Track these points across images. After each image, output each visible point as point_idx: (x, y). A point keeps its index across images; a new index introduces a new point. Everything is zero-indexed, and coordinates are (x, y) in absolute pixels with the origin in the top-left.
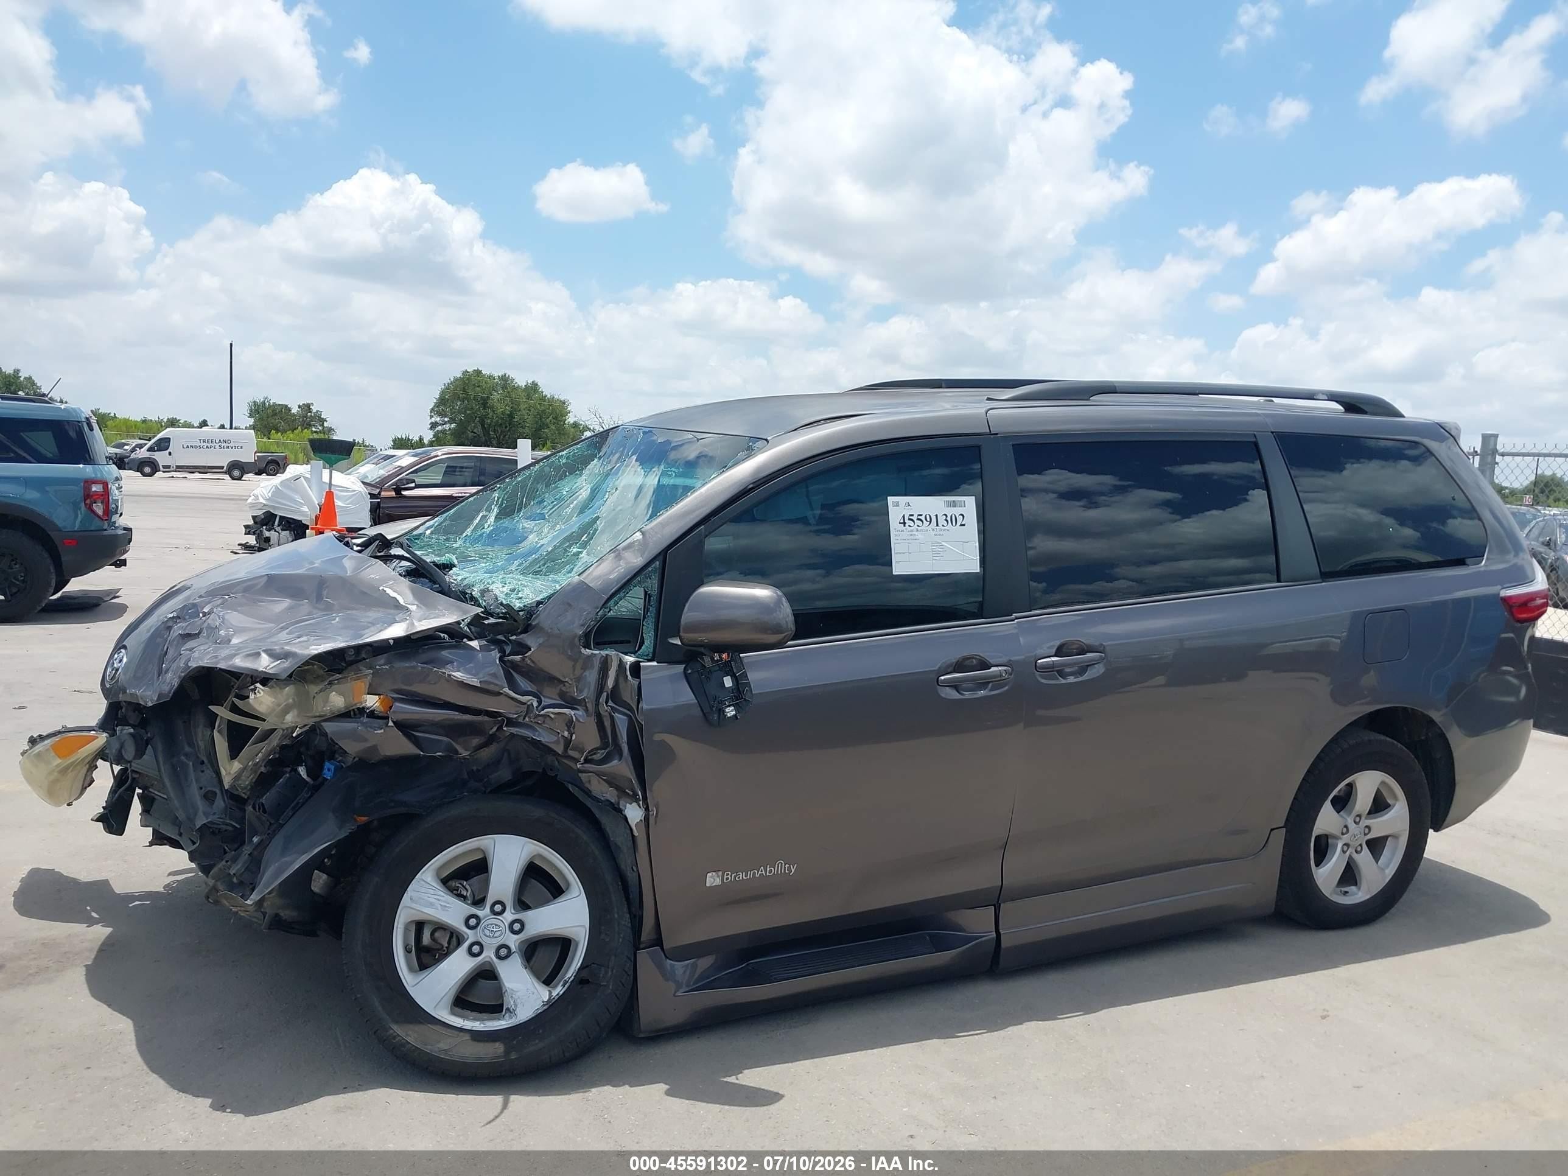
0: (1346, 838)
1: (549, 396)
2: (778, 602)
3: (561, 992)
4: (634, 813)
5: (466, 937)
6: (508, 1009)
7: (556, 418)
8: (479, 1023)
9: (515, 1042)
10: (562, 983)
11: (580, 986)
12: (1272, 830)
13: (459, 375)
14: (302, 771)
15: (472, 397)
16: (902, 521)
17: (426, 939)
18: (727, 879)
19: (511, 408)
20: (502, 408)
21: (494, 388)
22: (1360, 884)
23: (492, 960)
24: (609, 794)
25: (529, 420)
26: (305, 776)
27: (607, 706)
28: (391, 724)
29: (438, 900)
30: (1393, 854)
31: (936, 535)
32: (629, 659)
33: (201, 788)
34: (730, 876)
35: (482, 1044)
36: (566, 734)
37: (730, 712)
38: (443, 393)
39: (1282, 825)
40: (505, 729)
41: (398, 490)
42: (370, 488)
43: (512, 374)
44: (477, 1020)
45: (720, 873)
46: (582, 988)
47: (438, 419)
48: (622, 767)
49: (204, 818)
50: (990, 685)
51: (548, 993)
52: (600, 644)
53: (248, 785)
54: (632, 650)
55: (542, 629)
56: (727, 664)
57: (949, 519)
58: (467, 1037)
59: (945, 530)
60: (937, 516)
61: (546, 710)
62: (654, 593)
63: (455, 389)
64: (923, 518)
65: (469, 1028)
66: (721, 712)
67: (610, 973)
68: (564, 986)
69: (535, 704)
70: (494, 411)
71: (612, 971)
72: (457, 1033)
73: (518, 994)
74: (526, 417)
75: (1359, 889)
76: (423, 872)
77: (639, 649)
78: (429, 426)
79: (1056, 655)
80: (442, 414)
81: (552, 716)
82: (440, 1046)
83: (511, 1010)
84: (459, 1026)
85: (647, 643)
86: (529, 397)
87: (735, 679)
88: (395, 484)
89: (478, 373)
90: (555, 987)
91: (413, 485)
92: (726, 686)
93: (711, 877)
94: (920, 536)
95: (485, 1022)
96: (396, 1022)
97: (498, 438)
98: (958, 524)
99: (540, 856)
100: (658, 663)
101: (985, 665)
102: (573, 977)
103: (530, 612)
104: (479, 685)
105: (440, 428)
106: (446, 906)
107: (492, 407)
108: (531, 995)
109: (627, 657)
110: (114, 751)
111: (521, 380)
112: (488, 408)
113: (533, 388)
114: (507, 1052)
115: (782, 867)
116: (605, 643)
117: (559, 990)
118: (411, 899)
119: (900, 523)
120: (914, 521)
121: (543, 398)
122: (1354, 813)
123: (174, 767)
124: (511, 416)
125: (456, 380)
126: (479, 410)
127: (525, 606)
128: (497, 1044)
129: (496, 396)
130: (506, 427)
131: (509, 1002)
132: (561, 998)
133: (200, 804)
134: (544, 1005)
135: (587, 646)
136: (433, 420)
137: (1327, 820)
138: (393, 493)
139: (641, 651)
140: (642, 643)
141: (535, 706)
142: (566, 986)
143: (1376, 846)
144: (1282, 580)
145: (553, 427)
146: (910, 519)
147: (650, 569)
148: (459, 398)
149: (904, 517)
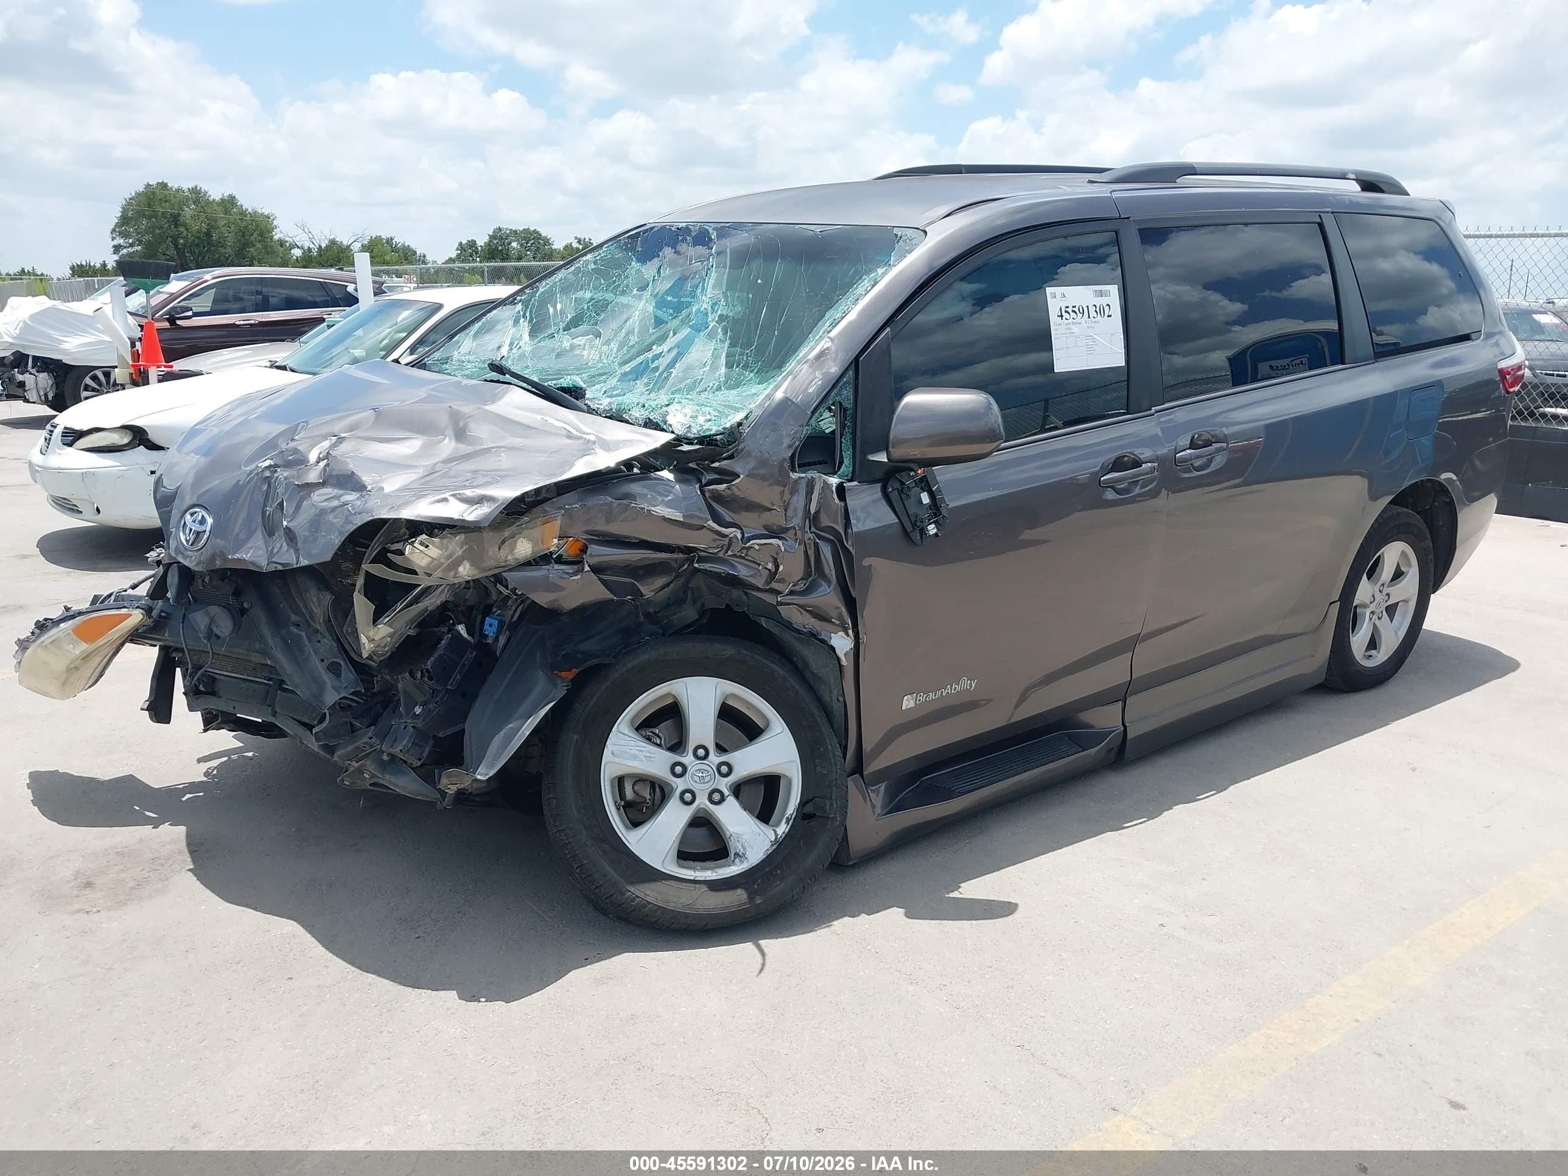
0: (1372, 607)
1: (250, 210)
2: (989, 406)
3: (787, 830)
4: (842, 643)
5: (674, 786)
6: (737, 855)
7: (261, 234)
8: (710, 872)
9: (755, 886)
10: (784, 820)
11: (806, 822)
12: (1331, 604)
13: (141, 189)
14: (461, 629)
15: (160, 214)
16: (1060, 314)
17: (629, 794)
18: (920, 700)
19: (208, 225)
20: (198, 226)
21: (184, 202)
22: (1380, 647)
23: (706, 805)
24: (812, 623)
25: (231, 240)
26: (465, 635)
27: (811, 533)
28: (587, 568)
29: (641, 751)
30: (1404, 617)
31: (1088, 327)
32: (834, 481)
33: (322, 660)
34: (922, 698)
35: (723, 893)
36: (770, 566)
37: (932, 529)
38: (125, 211)
39: (1337, 599)
40: (696, 565)
41: (172, 320)
42: (139, 319)
43: (204, 186)
44: (708, 869)
45: (915, 695)
46: (809, 822)
47: (121, 241)
48: (828, 597)
49: (336, 694)
50: (1141, 482)
51: (773, 832)
52: (804, 466)
53: (387, 652)
54: (832, 471)
55: (749, 454)
56: (924, 479)
57: (1098, 310)
58: (704, 888)
59: (1095, 322)
60: (1088, 307)
61: (752, 542)
62: (849, 404)
63: (138, 205)
64: (1076, 309)
65: (703, 879)
66: (923, 531)
67: (835, 806)
68: (787, 822)
69: (739, 536)
70: (187, 230)
71: (837, 803)
72: (692, 885)
73: (744, 837)
74: (226, 235)
75: (1379, 652)
76: (619, 724)
77: (839, 468)
78: (112, 250)
79: (1190, 448)
80: (124, 235)
81: (757, 547)
82: (679, 900)
83: (741, 854)
84: (692, 878)
85: (846, 461)
86: (227, 212)
87: (932, 495)
88: (168, 313)
89: (163, 186)
90: (778, 824)
91: (190, 313)
92: (924, 503)
93: (907, 700)
94: (1076, 329)
95: (716, 870)
96: (632, 883)
97: (197, 261)
98: (1106, 315)
99: (734, 696)
100: (859, 482)
101: (1137, 464)
102: (795, 813)
103: (733, 435)
104: (682, 520)
105: (125, 251)
106: (650, 757)
107: (185, 225)
108: (758, 836)
109: (831, 479)
110: (202, 627)
111: (216, 193)
112: (180, 225)
113: (229, 203)
114: (751, 898)
115: (966, 684)
116: (809, 464)
117: (783, 829)
118: (613, 754)
119: (1058, 316)
120: (1068, 313)
121: (243, 213)
122: (1380, 583)
123: (284, 640)
124: (208, 234)
125: (138, 194)
126: (170, 229)
127: (724, 429)
128: (739, 891)
129: (188, 212)
130: (204, 247)
131: (734, 846)
132: (788, 836)
133: (327, 678)
134: (772, 845)
135: (793, 470)
136: (116, 242)
137: (1365, 590)
138: (166, 325)
139: (841, 470)
140: (841, 463)
141: (739, 538)
142: (790, 823)
143: (1391, 610)
144: (1347, 361)
145: (259, 245)
146: (1066, 312)
147: (845, 380)
148: (144, 215)
149: (1061, 309)
